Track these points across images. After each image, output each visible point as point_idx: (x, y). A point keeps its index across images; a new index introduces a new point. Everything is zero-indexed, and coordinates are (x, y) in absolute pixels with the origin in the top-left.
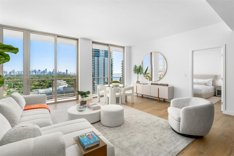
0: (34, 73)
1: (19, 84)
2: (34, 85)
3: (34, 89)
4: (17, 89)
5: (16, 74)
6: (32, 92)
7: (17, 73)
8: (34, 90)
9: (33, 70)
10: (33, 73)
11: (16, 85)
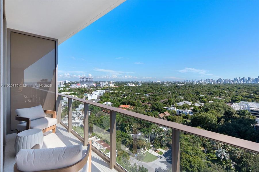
0: (242, 82)
1: (225, 93)
2: (242, 96)
3: (241, 100)
4: (223, 98)
5: (222, 82)
6: (239, 104)
7: (224, 81)
8: (242, 102)
9: (241, 79)
10: (240, 82)
11: (222, 93)
